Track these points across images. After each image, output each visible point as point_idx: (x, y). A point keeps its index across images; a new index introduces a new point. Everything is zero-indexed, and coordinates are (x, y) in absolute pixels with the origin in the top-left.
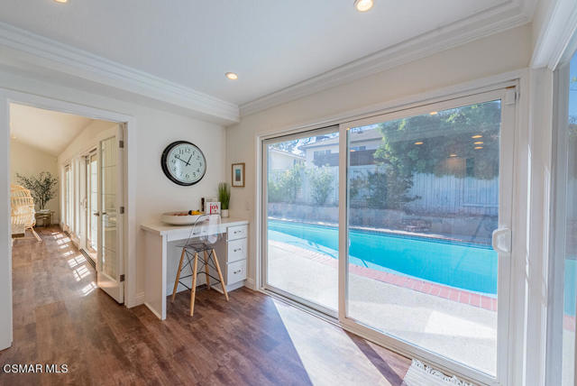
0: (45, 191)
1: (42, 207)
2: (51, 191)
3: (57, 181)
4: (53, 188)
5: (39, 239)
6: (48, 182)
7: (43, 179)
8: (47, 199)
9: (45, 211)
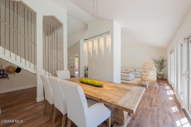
0: (161, 64)
1: (160, 71)
2: (164, 64)
3: (166, 60)
4: (164, 63)
5: (158, 88)
6: (162, 61)
7: (161, 59)
8: (162, 68)
9: (161, 73)
